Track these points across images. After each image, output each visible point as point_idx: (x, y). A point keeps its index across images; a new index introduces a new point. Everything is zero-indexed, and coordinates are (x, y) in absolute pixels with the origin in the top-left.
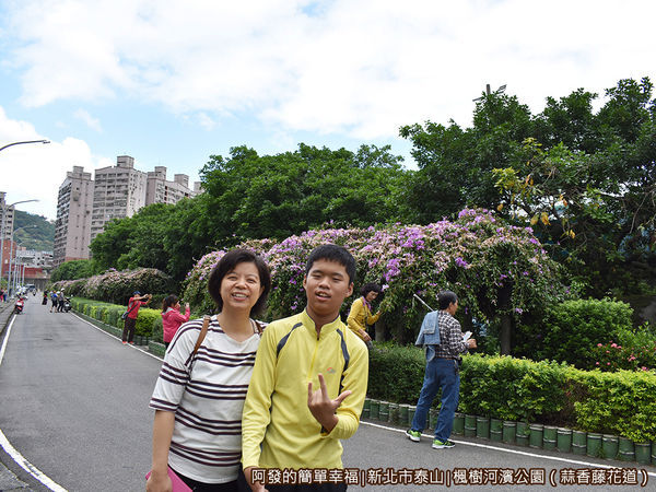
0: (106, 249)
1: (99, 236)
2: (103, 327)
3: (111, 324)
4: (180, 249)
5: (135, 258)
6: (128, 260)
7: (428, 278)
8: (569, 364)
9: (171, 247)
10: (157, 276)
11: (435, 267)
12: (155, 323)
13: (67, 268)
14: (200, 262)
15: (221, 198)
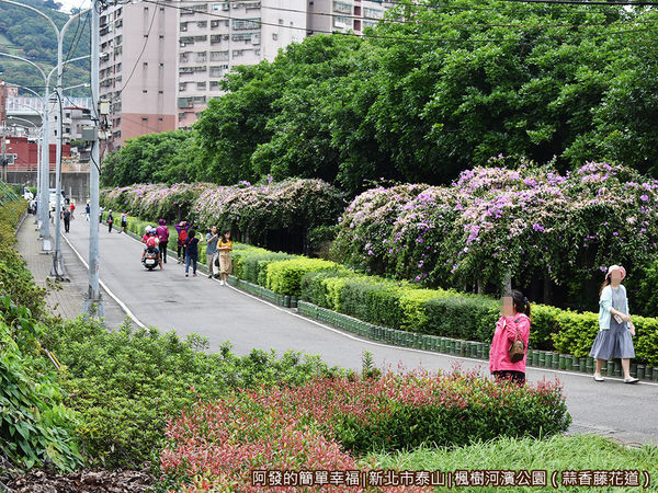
0: (229, 133)
1: (214, 105)
2: (237, 284)
3: (249, 279)
4: (357, 145)
5: (283, 152)
6: (271, 156)
7: (500, 243)
8: (572, 310)
9: (343, 141)
10: (320, 194)
11: (509, 233)
12: (303, 279)
13: (137, 154)
14: (353, 205)
15: (406, 79)
